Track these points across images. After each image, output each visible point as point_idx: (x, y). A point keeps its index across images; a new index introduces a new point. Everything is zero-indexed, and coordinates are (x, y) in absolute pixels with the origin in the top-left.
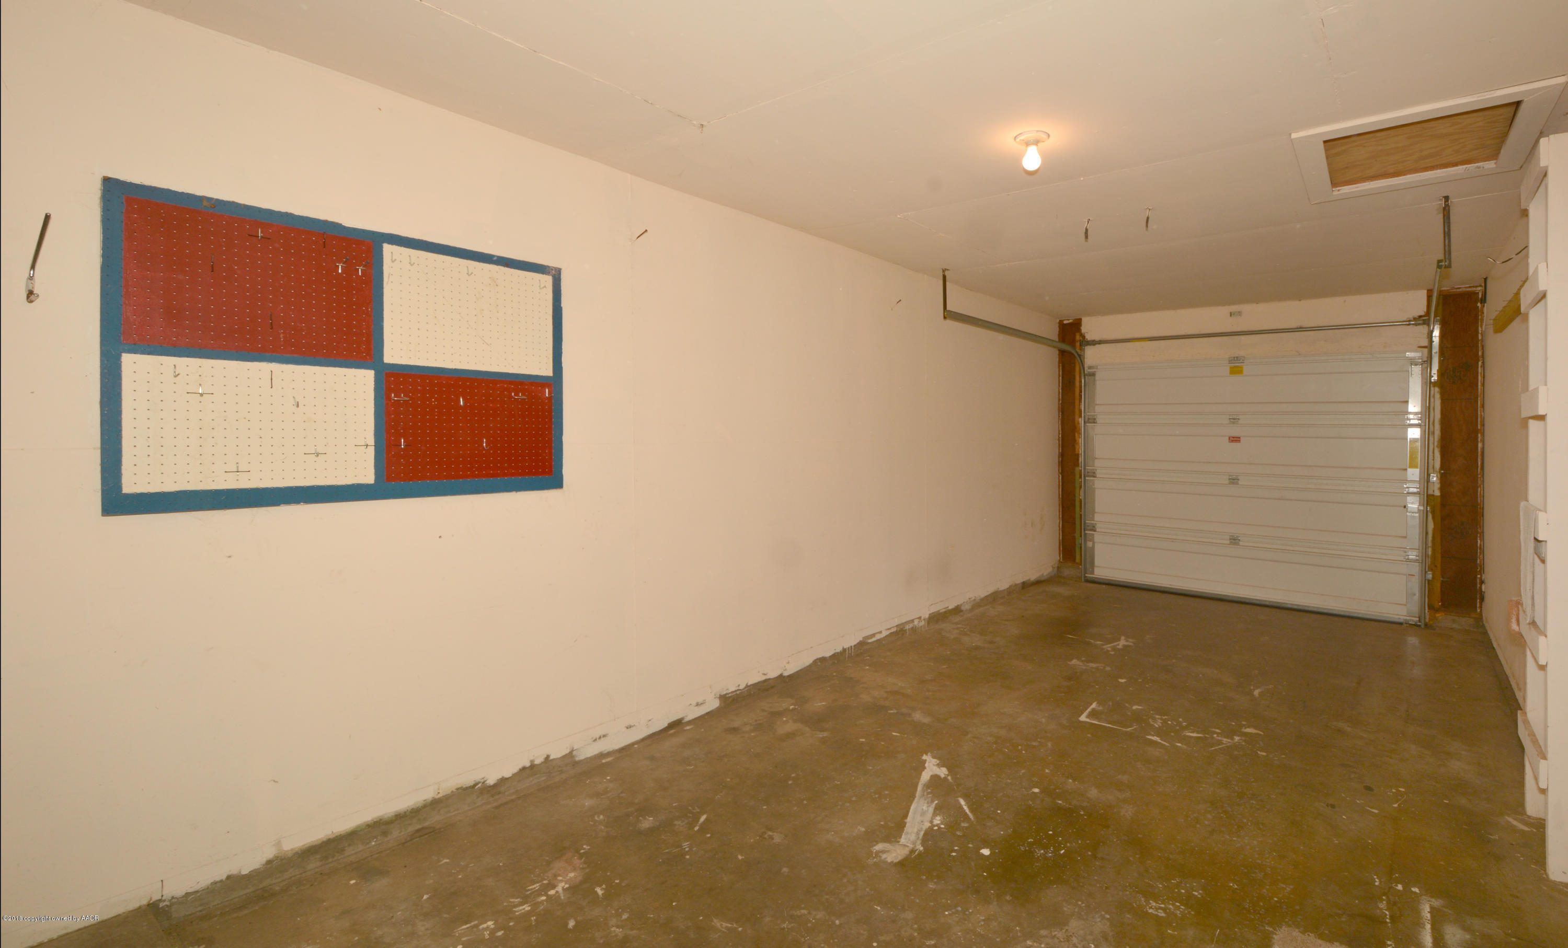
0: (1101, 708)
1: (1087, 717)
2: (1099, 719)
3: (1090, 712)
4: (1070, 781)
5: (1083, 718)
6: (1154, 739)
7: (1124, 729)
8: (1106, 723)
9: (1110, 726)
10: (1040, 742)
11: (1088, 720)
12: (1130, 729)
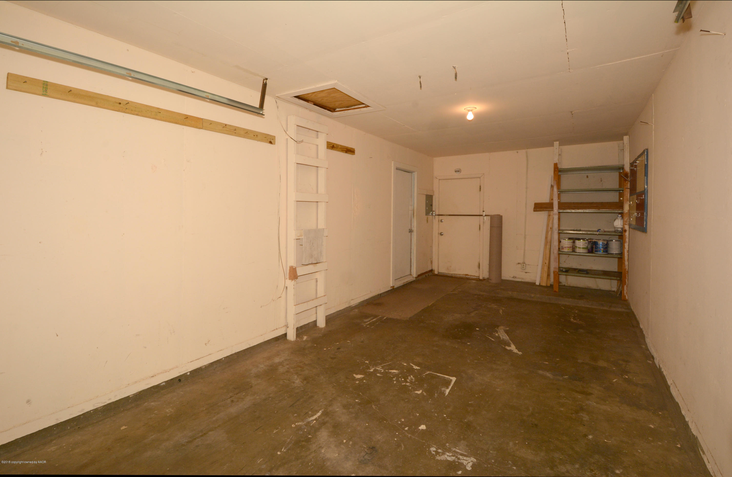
0: (443, 389)
1: (451, 380)
2: (444, 379)
3: (450, 385)
4: (456, 347)
5: (454, 379)
6: (417, 367)
7: (430, 372)
8: (440, 376)
9: (438, 374)
10: (474, 362)
11: (451, 378)
12: (427, 373)
